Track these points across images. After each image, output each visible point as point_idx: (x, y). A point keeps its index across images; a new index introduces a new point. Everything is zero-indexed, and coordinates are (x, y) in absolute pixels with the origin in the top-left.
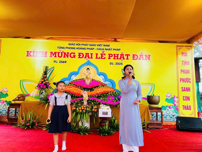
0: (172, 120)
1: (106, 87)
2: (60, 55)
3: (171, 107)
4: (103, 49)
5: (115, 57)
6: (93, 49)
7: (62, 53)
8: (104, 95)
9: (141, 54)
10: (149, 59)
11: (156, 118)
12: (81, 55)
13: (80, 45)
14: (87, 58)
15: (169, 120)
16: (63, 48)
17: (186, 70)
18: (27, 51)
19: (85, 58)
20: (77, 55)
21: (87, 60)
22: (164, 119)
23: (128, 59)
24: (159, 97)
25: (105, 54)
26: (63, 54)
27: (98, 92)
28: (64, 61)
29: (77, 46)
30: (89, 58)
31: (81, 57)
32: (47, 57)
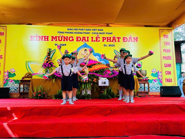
0: (157, 91)
1: (102, 64)
2: (60, 39)
3: (156, 80)
4: (98, 33)
5: (108, 39)
6: (89, 33)
7: (62, 37)
8: (101, 70)
9: (130, 37)
10: (137, 41)
11: (144, 90)
12: (79, 39)
13: (77, 30)
14: (84, 41)
15: (155, 91)
16: (62, 33)
17: (167, 49)
18: (31, 36)
19: (82, 41)
20: (75, 38)
21: (84, 42)
22: (151, 91)
23: (119, 41)
24: (146, 71)
25: (99, 38)
26: (63, 38)
27: (96, 68)
28: (64, 44)
29: (75, 31)
31: (78, 40)
32: (48, 40)
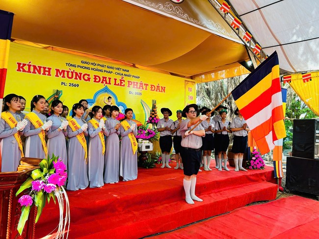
2: (70, 75)
5: (134, 85)
6: (112, 72)
7: (72, 73)
9: (158, 85)
10: (164, 92)
13: (96, 65)
14: (104, 83)
16: (73, 66)
18: (18, 63)
19: (102, 82)
20: (92, 77)
21: (104, 85)
23: (147, 90)
25: (124, 81)
26: (74, 74)
28: (75, 85)
29: (93, 67)
30: (106, 83)
31: (97, 80)
32: (50, 75)
